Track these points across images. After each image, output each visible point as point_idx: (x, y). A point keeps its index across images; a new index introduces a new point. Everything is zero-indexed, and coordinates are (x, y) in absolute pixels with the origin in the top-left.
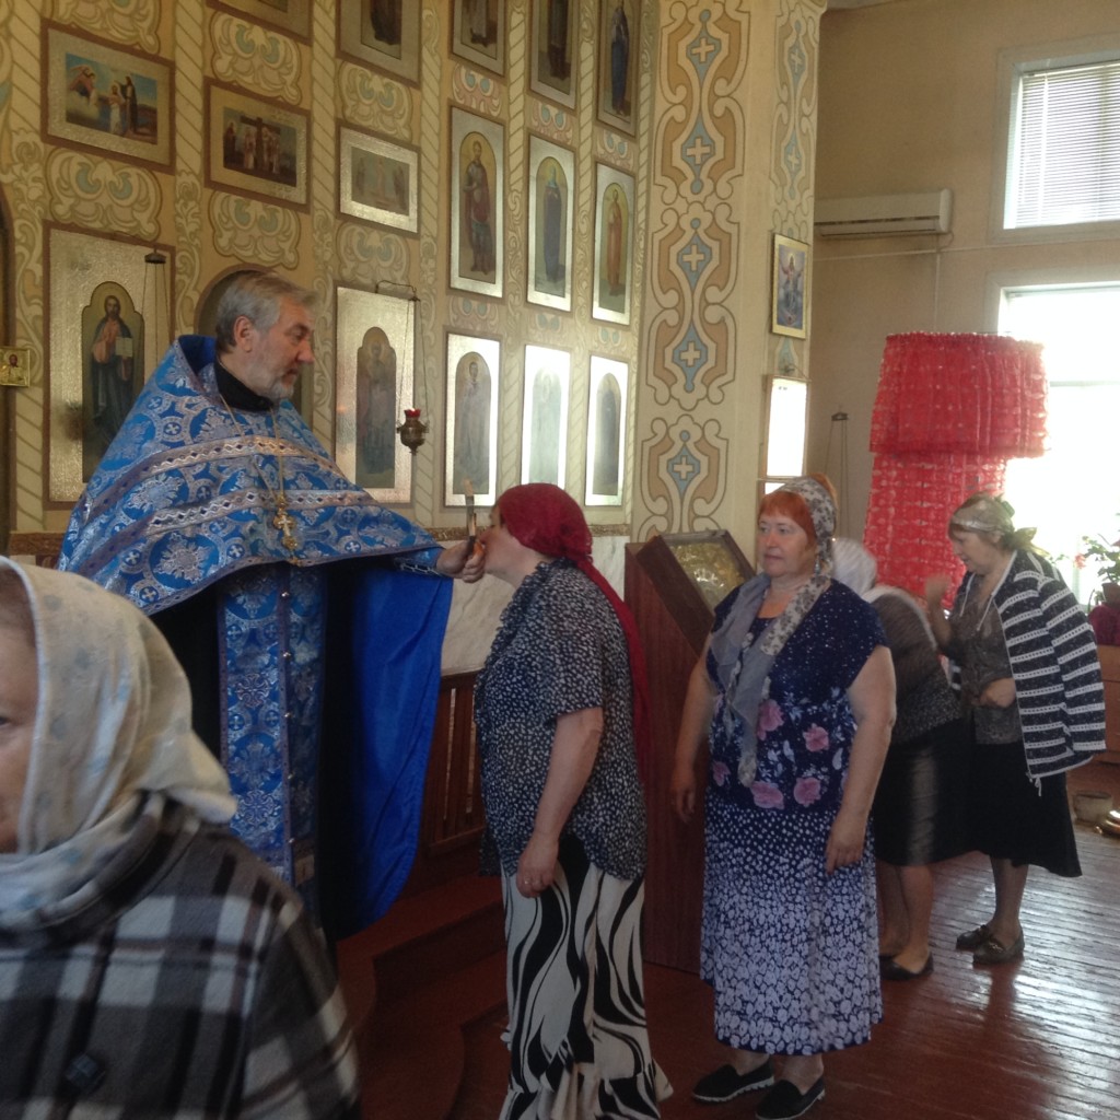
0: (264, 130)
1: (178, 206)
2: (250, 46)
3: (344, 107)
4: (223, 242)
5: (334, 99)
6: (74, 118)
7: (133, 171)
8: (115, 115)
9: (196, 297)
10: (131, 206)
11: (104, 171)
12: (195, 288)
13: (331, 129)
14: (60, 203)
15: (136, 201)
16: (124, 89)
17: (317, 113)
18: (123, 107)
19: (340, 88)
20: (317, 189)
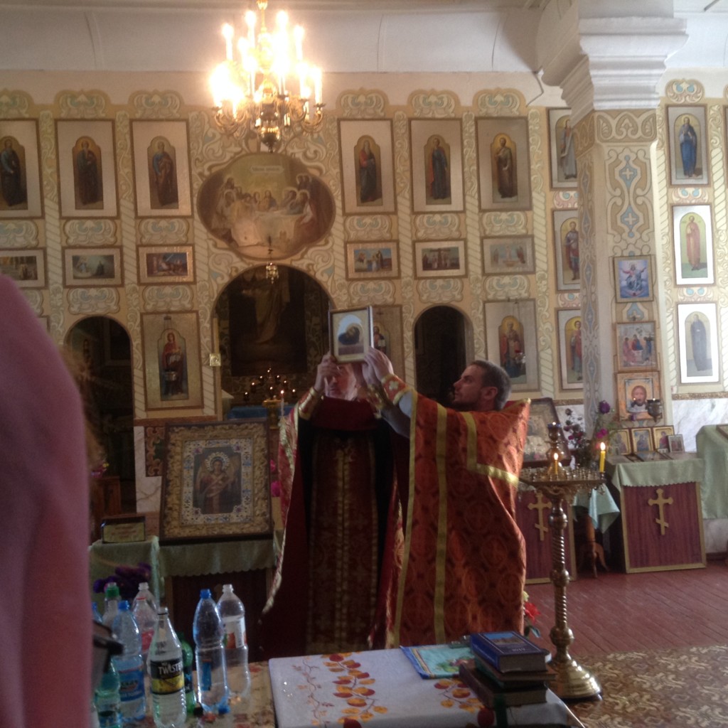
0: (442, 252)
1: (403, 290)
2: (434, 222)
3: (485, 231)
4: (424, 298)
5: (479, 230)
6: (358, 270)
7: (383, 283)
8: (374, 265)
9: (412, 321)
10: (383, 294)
11: (371, 285)
12: (412, 317)
13: (478, 241)
14: (354, 299)
15: (385, 292)
16: (377, 255)
17: (470, 237)
18: (377, 262)
19: (482, 224)
20: (471, 267)
